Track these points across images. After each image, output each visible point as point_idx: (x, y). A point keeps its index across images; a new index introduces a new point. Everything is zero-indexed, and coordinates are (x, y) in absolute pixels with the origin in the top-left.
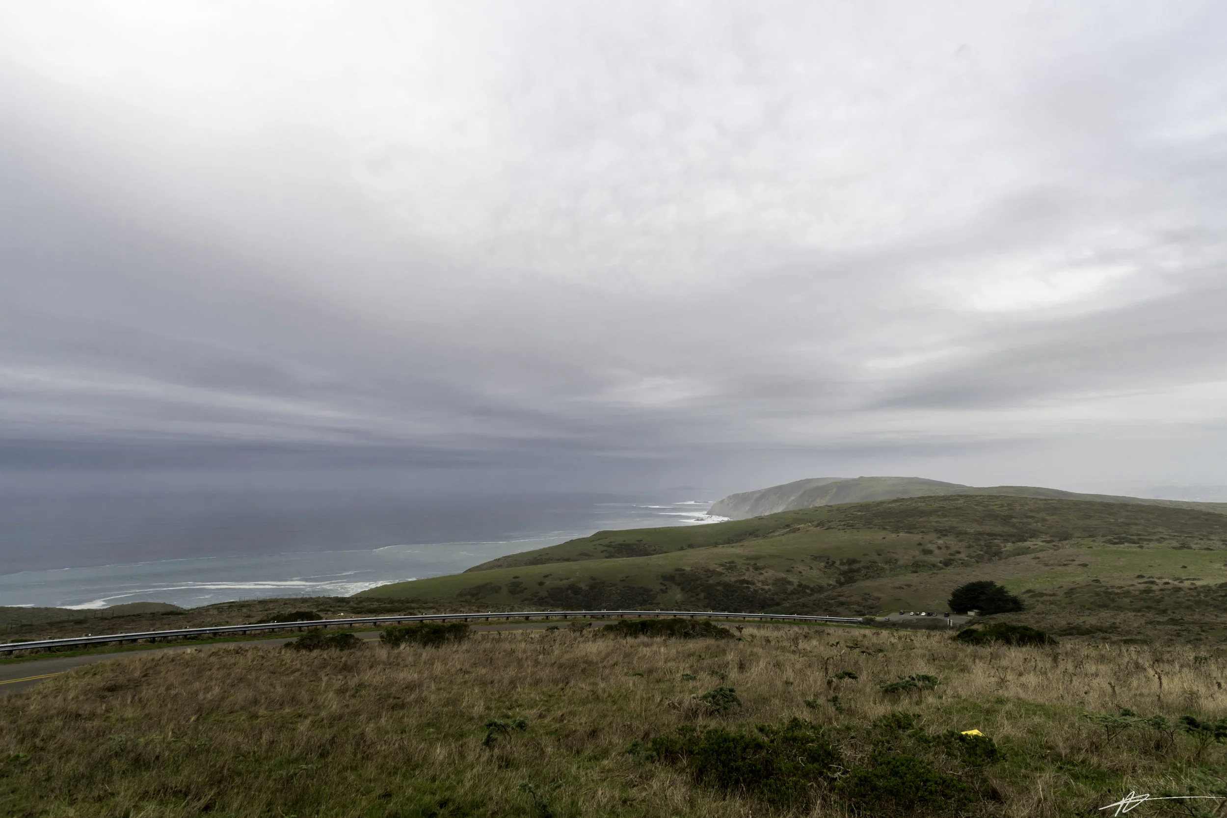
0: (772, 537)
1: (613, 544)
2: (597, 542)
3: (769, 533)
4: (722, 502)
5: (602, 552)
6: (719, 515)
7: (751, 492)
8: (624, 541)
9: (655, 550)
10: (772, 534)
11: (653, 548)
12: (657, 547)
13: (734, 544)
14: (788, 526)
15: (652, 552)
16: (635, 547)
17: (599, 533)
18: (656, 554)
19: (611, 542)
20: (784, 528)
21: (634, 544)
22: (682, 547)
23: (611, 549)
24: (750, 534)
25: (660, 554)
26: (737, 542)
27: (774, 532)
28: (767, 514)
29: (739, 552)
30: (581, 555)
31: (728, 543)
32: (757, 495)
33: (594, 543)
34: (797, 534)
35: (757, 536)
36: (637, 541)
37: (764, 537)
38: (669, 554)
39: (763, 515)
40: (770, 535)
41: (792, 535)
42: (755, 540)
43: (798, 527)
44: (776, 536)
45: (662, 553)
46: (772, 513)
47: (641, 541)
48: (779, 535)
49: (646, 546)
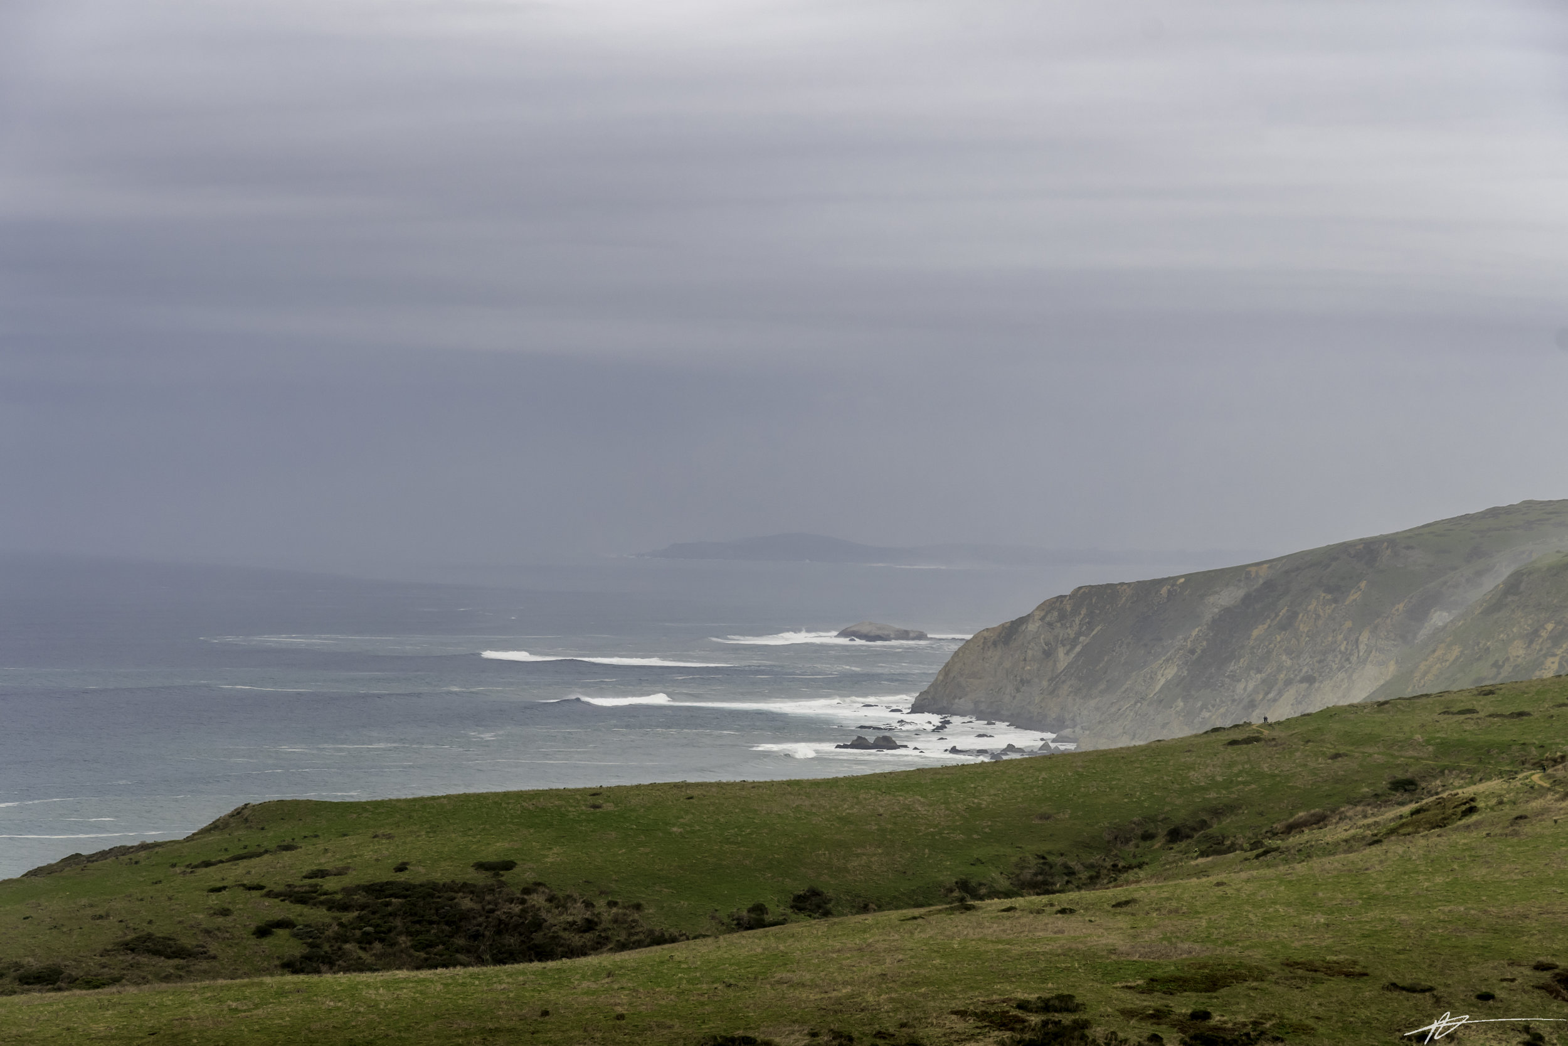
0: (1306, 853)
1: (330, 884)
2: (236, 872)
3: (1290, 829)
4: (1010, 633)
5: (263, 932)
6: (991, 715)
7: (1189, 577)
8: (401, 868)
9: (589, 925)
10: (1306, 836)
11: (577, 913)
12: (601, 904)
13: (1074, 895)
14: (1405, 786)
15: (576, 940)
16: (466, 903)
17: (242, 816)
18: (597, 947)
19: (322, 874)
20: (1378, 800)
21: (466, 888)
22: (759, 909)
23: (318, 915)
24: (1175, 835)
25: (622, 947)
26: (1093, 881)
27: (1319, 821)
28: (1283, 710)
29: (1114, 939)
30: (129, 947)
31: (1042, 886)
32: (1227, 597)
33: (213, 875)
34: (1455, 838)
35: (1217, 847)
36: (481, 866)
37: (1261, 851)
38: (680, 951)
39: (1256, 719)
40: (1294, 840)
41: (1421, 844)
42: (1202, 872)
43: (1469, 791)
44: (1329, 850)
45: (639, 944)
46: (1314, 709)
47: (509, 866)
48: (1349, 845)
49: (537, 900)
